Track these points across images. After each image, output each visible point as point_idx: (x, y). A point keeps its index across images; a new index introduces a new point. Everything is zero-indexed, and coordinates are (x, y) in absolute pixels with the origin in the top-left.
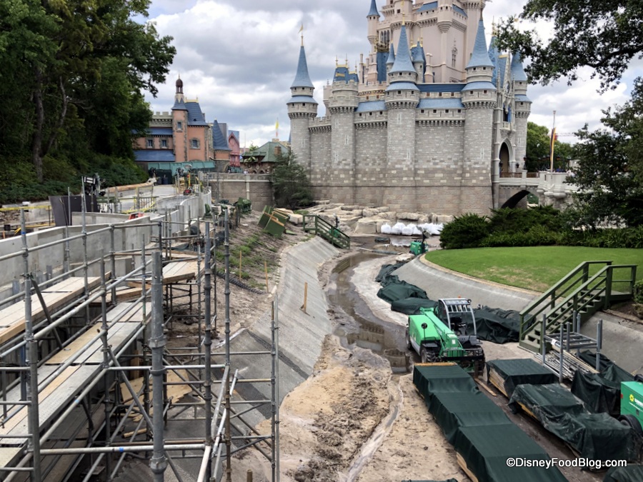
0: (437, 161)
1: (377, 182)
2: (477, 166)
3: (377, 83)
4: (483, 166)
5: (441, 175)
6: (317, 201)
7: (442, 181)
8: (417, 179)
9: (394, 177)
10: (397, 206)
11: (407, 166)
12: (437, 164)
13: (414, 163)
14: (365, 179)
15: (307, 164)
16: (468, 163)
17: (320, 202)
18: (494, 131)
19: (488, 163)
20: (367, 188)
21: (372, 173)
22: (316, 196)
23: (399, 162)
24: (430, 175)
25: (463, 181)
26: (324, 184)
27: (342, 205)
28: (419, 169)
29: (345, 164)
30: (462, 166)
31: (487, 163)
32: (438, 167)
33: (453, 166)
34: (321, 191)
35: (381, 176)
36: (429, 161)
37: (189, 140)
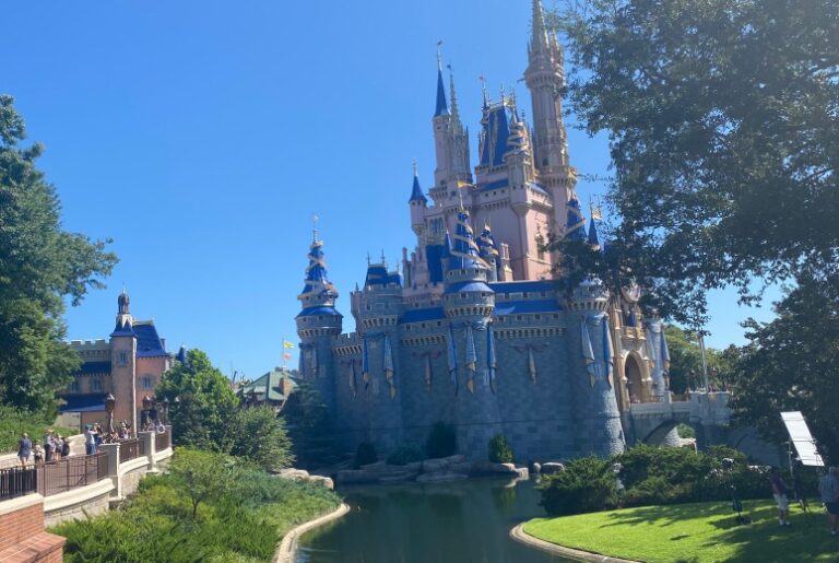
3: (431, 285)
37: (138, 379)
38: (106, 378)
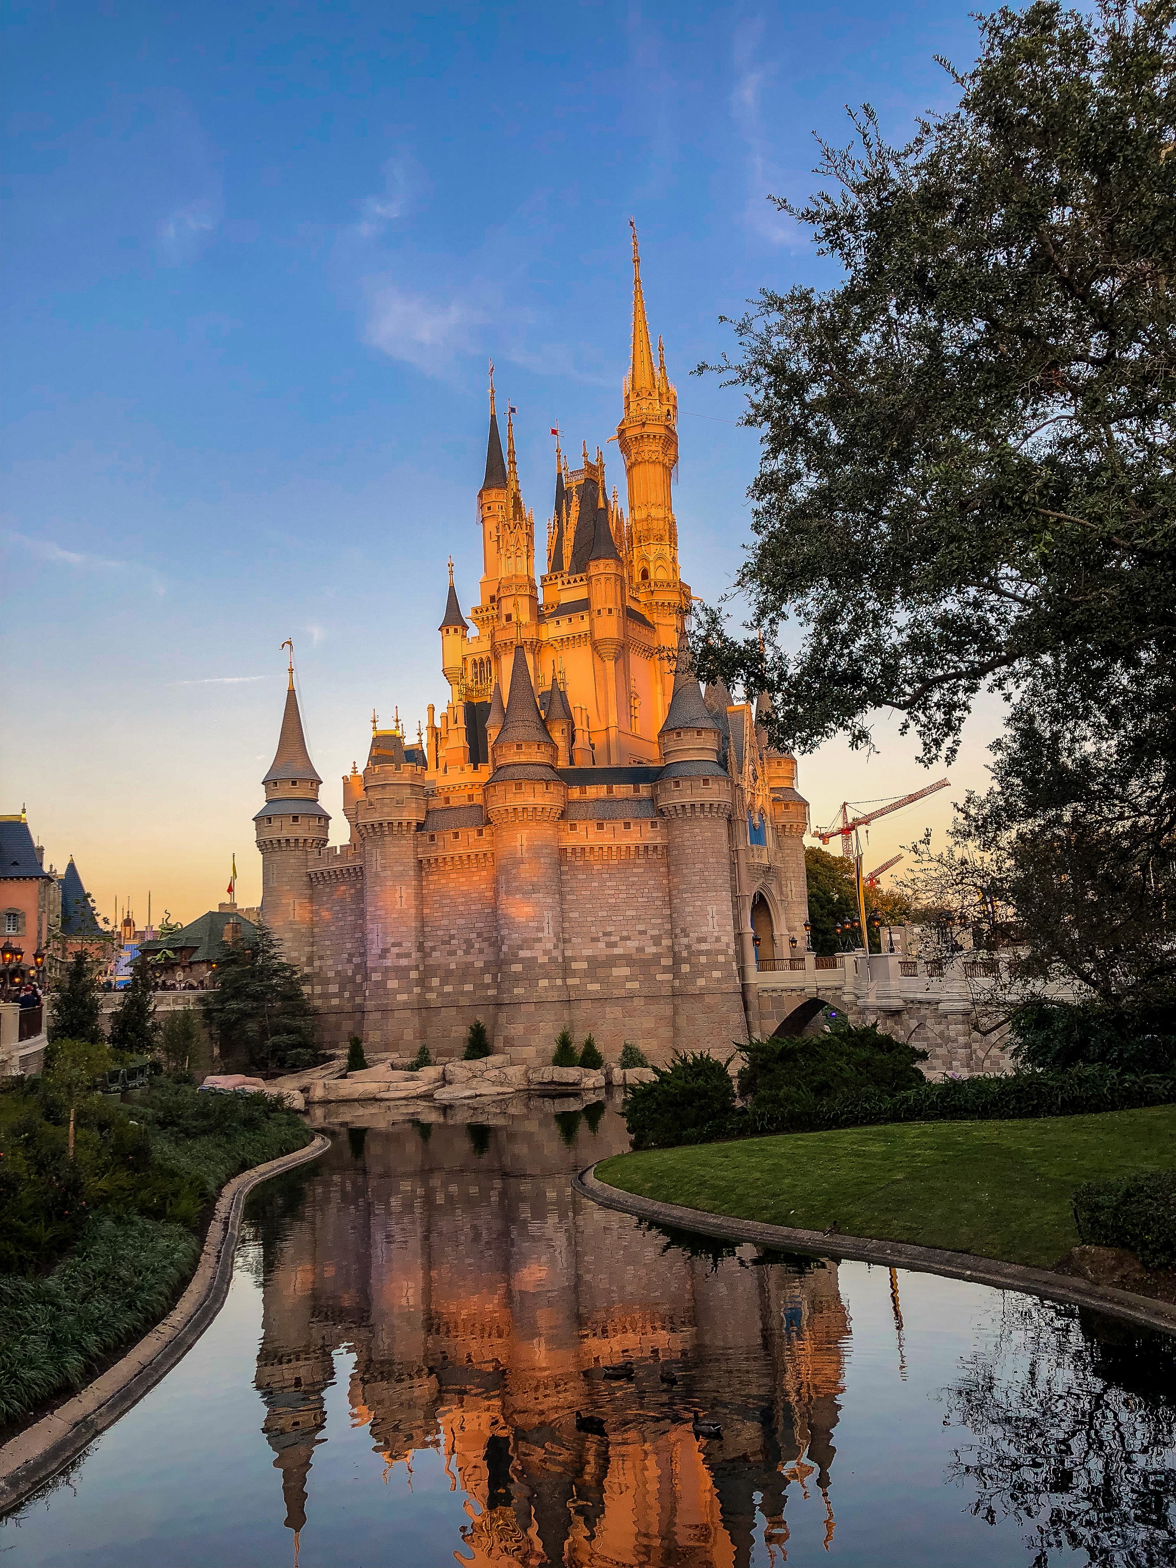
0: (613, 939)
1: (479, 993)
2: (704, 947)
4: (717, 946)
5: (625, 971)
6: (329, 1052)
7: (629, 985)
8: (570, 981)
9: (517, 979)
10: (529, 1052)
11: (546, 952)
12: (613, 945)
13: (561, 945)
14: (448, 989)
15: (304, 959)
16: (685, 941)
17: (339, 1052)
18: (734, 866)
19: (728, 938)
20: (453, 1012)
21: (466, 972)
22: (327, 1038)
23: (528, 943)
24: (601, 972)
25: (677, 983)
26: (348, 1007)
27: (393, 1057)
28: (574, 959)
29: (399, 956)
30: (671, 948)
31: (725, 939)
32: (618, 951)
33: (651, 950)
34: (338, 1027)
35: (488, 979)
36: (595, 940)
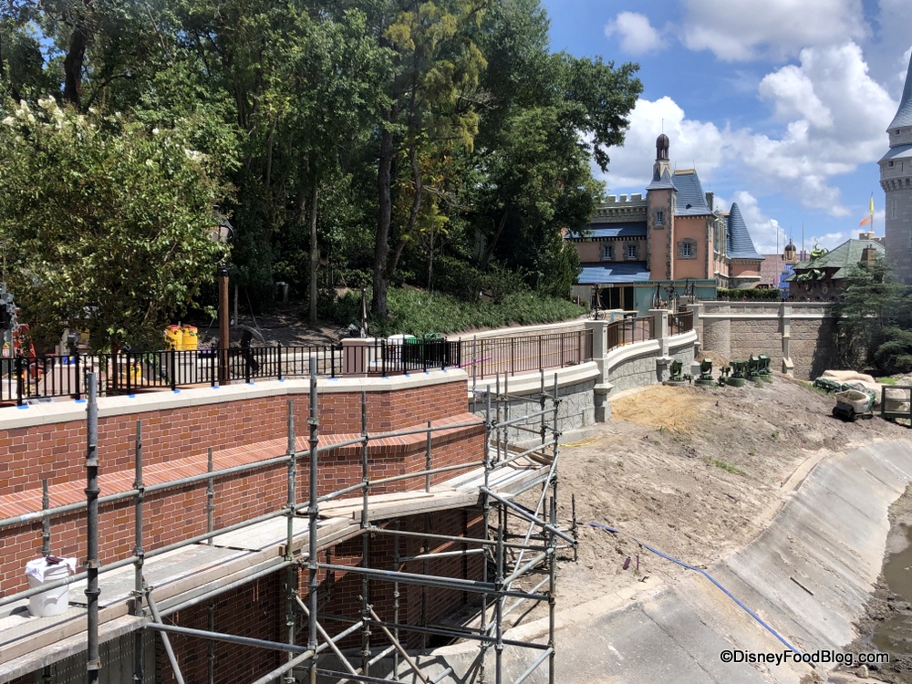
37: (677, 244)
38: (641, 242)
